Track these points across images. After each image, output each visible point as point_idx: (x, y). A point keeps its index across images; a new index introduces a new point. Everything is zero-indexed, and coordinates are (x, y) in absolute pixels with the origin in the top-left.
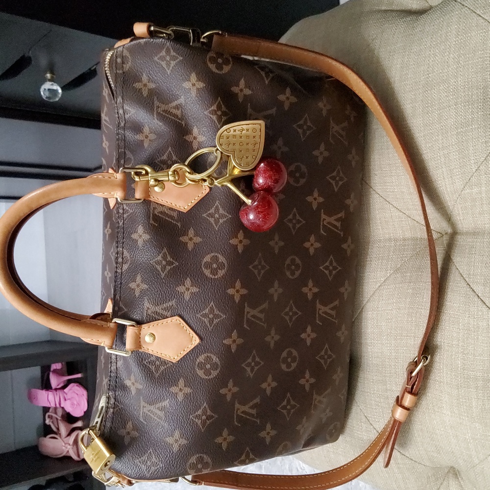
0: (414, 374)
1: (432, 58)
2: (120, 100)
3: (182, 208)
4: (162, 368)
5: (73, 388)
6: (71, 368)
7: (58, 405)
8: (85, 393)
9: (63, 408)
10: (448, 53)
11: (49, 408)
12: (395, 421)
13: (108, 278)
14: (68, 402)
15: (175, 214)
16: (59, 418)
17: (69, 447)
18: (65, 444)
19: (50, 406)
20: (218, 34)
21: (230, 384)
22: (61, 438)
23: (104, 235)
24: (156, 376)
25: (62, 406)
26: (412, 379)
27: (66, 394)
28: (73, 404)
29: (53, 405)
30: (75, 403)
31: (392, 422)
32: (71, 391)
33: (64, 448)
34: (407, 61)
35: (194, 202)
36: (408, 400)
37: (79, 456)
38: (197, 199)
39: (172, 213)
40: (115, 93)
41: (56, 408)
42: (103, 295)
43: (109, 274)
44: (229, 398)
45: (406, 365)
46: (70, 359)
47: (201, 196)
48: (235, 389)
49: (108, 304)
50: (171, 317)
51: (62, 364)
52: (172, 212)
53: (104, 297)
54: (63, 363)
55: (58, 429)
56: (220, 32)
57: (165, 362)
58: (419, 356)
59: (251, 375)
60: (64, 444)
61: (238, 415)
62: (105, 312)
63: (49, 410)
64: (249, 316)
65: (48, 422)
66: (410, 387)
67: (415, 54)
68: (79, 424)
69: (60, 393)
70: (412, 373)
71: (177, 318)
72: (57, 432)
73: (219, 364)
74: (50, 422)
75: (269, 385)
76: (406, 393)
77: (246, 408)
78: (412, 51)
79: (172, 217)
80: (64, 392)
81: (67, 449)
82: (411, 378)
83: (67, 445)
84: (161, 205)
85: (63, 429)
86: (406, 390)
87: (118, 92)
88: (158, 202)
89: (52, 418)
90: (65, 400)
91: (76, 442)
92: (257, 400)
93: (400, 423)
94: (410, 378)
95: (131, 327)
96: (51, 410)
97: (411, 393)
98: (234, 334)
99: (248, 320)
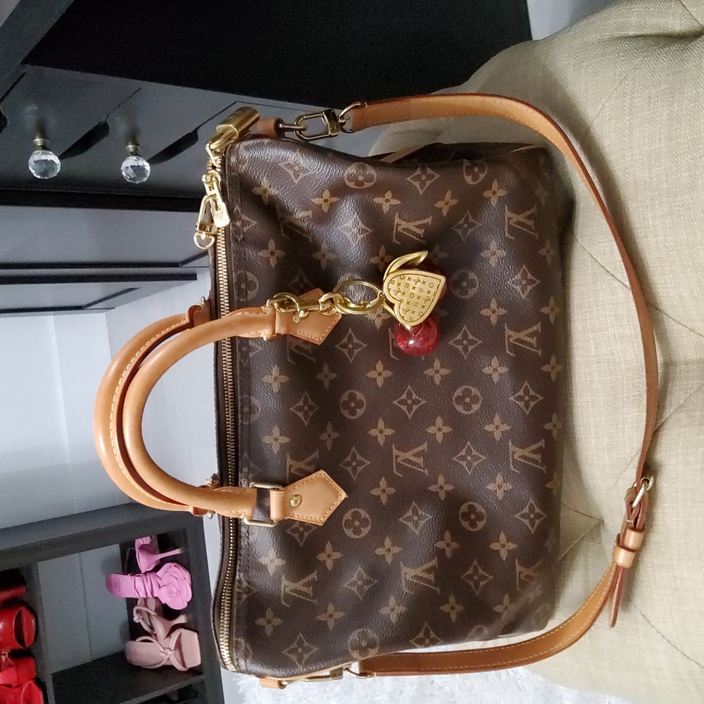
0: (635, 504)
2: (237, 208)
3: (318, 340)
5: (170, 570)
6: (164, 542)
7: (149, 595)
8: (187, 575)
9: (156, 598)
11: (137, 599)
12: (618, 567)
14: (163, 589)
15: (309, 348)
16: (153, 613)
17: (170, 652)
18: (164, 649)
19: (138, 597)
20: (357, 107)
22: (157, 640)
25: (155, 596)
26: (633, 512)
27: (161, 579)
28: (171, 593)
29: (142, 595)
30: (175, 590)
31: (614, 569)
32: (167, 574)
33: (162, 654)
35: (328, 331)
36: (632, 539)
37: (184, 665)
38: (331, 328)
41: (145, 600)
45: (623, 494)
46: (162, 529)
47: (334, 323)
48: (396, 549)
51: (151, 537)
52: (306, 346)
54: (153, 536)
55: (152, 628)
58: (637, 480)
60: (162, 650)
63: (137, 603)
65: (136, 619)
66: (633, 522)
68: (182, 619)
69: (151, 577)
70: (632, 503)
72: (151, 633)
73: (369, 519)
74: (139, 619)
75: (448, 545)
76: (628, 531)
77: (417, 572)
80: (157, 576)
81: (168, 657)
82: (632, 510)
83: (167, 650)
85: (160, 627)
86: (627, 527)
87: (234, 199)
89: (141, 614)
90: (160, 587)
91: (179, 645)
92: (433, 562)
93: (624, 569)
94: (630, 509)
95: (276, 491)
96: (139, 602)
97: (634, 529)
98: (383, 483)
99: (398, 465)
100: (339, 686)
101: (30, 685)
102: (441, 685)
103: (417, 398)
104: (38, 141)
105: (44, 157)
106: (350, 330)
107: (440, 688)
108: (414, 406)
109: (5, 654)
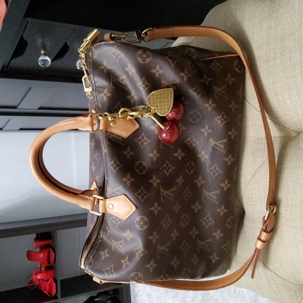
1: (284, 20)
2: (92, 76)
3: (125, 136)
4: (119, 223)
10: (294, 16)
12: (256, 249)
13: (93, 170)
15: (120, 139)
20: (150, 30)
21: (155, 233)
23: (91, 146)
24: (116, 227)
34: (270, 24)
35: (131, 133)
36: (264, 236)
38: (133, 131)
39: (118, 138)
40: (89, 72)
42: (90, 179)
43: (94, 167)
44: (154, 241)
47: (135, 129)
48: (158, 237)
49: (93, 184)
50: (121, 195)
53: (90, 180)
56: (151, 29)
57: (120, 220)
59: (166, 229)
61: (159, 252)
62: (91, 189)
64: (164, 194)
66: (265, 227)
67: (275, 19)
71: (123, 196)
73: (148, 222)
75: (175, 235)
76: (262, 232)
77: (163, 248)
78: (273, 18)
79: (118, 140)
84: (113, 133)
86: (262, 230)
87: (91, 72)
88: (112, 132)
92: (169, 243)
93: (259, 250)
94: (264, 222)
95: (101, 201)
97: (265, 231)
98: (156, 204)
99: (163, 196)
100: (173, 293)
101: (51, 280)
102: (213, 295)
103: (171, 166)
104: (42, 52)
105: (44, 58)
106: (143, 134)
107: (212, 297)
108: (170, 170)
109: (43, 267)
